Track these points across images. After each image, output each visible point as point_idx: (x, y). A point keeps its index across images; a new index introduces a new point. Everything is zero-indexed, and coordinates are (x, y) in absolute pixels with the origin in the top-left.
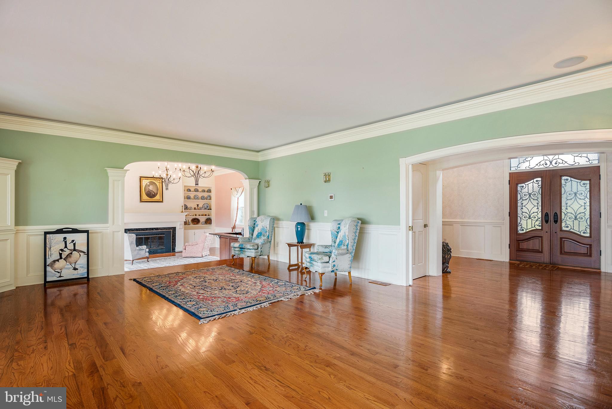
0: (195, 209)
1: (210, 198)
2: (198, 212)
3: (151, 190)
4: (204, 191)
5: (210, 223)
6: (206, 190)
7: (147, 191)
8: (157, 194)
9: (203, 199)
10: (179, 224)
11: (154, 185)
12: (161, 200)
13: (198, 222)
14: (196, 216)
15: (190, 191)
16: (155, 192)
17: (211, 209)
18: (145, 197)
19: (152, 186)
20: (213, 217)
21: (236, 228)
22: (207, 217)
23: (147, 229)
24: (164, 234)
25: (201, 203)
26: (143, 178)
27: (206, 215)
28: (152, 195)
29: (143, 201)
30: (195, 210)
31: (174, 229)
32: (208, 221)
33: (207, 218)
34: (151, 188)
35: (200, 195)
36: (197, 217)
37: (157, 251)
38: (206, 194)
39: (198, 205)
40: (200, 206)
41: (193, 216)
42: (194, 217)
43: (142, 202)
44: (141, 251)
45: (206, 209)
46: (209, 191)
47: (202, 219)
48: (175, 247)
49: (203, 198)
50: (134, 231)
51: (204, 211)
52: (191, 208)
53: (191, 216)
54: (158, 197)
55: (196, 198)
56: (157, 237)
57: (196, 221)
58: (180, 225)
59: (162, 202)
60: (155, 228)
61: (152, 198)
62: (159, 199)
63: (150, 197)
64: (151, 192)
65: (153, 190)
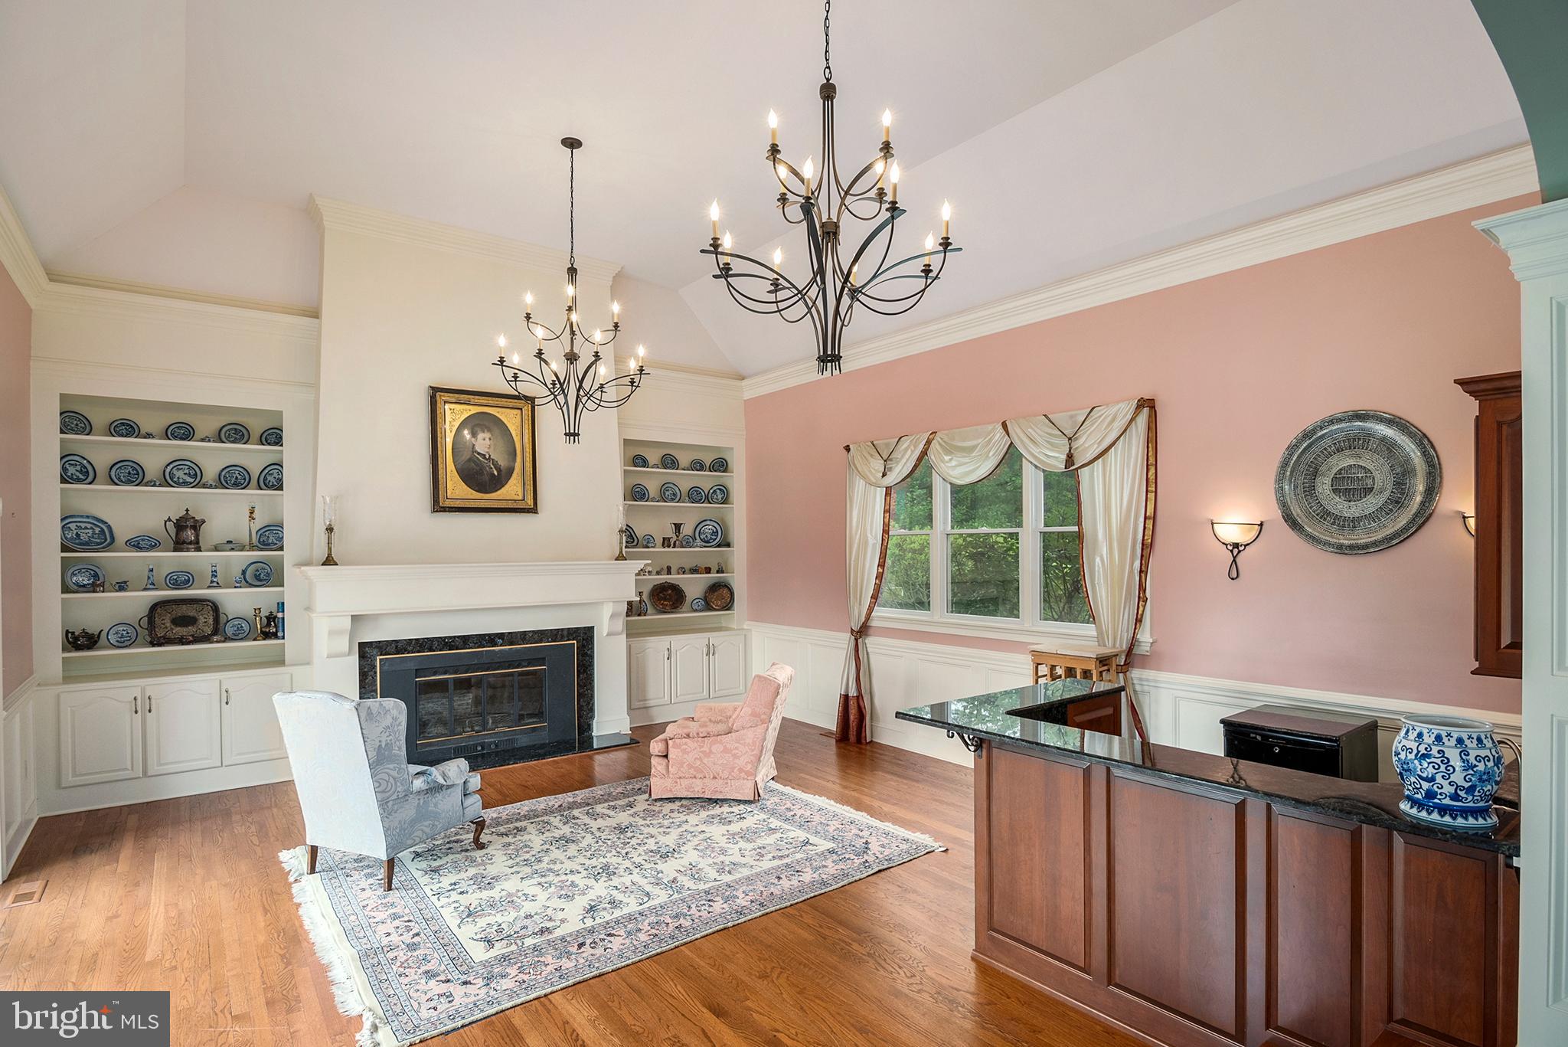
0: (666, 542)
1: (723, 495)
2: (678, 556)
3: (484, 456)
4: (696, 465)
5: (728, 606)
6: (708, 459)
7: (466, 456)
8: (510, 472)
9: (697, 502)
10: (607, 610)
11: (497, 431)
12: (530, 502)
13: (677, 600)
14: (669, 572)
15: (645, 463)
16: (503, 463)
17: (728, 545)
18: (456, 488)
19: (487, 435)
20: (739, 580)
21: (871, 631)
22: (714, 576)
23: (465, 641)
24: (541, 661)
25: (690, 515)
26: (446, 397)
27: (708, 570)
28: (486, 478)
29: (448, 503)
30: (667, 549)
31: (585, 637)
32: (719, 596)
33: (713, 582)
34: (483, 443)
35: (686, 480)
36: (674, 578)
37: (513, 741)
38: (706, 480)
39: (678, 527)
40: (687, 530)
41: (658, 573)
42: (664, 578)
43: (444, 510)
44: (439, 796)
45: (708, 542)
46: (721, 465)
47: (694, 587)
48: (592, 717)
49: (696, 495)
50: (405, 651)
51: (699, 553)
52: (648, 541)
53: (650, 573)
54: (512, 490)
55: (668, 493)
56: (511, 674)
57: (667, 597)
58: (613, 616)
59: (534, 510)
60: (501, 635)
61: (486, 492)
62: (521, 498)
63: (477, 488)
64: (485, 465)
65: (490, 456)
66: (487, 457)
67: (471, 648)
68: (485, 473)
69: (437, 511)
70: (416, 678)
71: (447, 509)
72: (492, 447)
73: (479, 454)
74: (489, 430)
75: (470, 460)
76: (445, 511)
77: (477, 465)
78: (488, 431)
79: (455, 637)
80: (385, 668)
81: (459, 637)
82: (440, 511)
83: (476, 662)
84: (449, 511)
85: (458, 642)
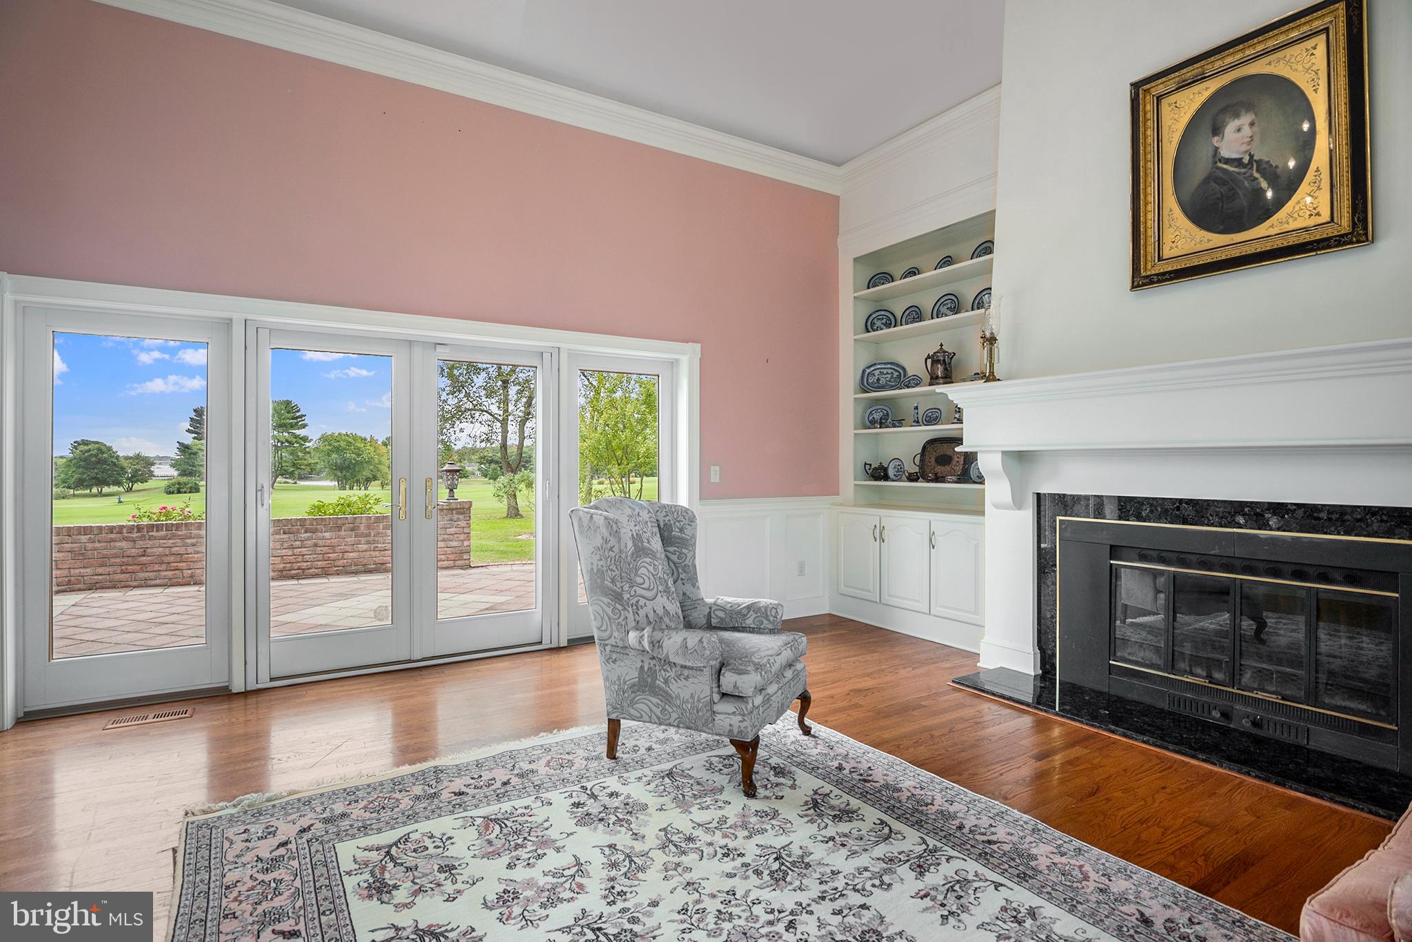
3: (1238, 161)
7: (1204, 174)
8: (1300, 173)
11: (1266, 101)
12: (1350, 222)
16: (1283, 162)
18: (1179, 236)
19: (1245, 119)
24: (1382, 578)
26: (1162, 86)
28: (1246, 201)
29: (1163, 267)
34: (1237, 137)
43: (1150, 281)
54: (1304, 207)
59: (1358, 235)
61: (1242, 227)
62: (1326, 216)
63: (1221, 227)
64: (1241, 177)
65: (1251, 156)
66: (1246, 160)
67: (1212, 525)
68: (1240, 192)
69: (1139, 286)
70: (1111, 559)
71: (1155, 279)
72: (1256, 138)
73: (1228, 161)
74: (1250, 107)
75: (1209, 179)
76: (1152, 283)
77: (1224, 183)
78: (1248, 110)
79: (1181, 501)
80: (1068, 535)
81: (1190, 502)
82: (1144, 285)
83: (1216, 552)
84: (1159, 281)
85: (1189, 511)
